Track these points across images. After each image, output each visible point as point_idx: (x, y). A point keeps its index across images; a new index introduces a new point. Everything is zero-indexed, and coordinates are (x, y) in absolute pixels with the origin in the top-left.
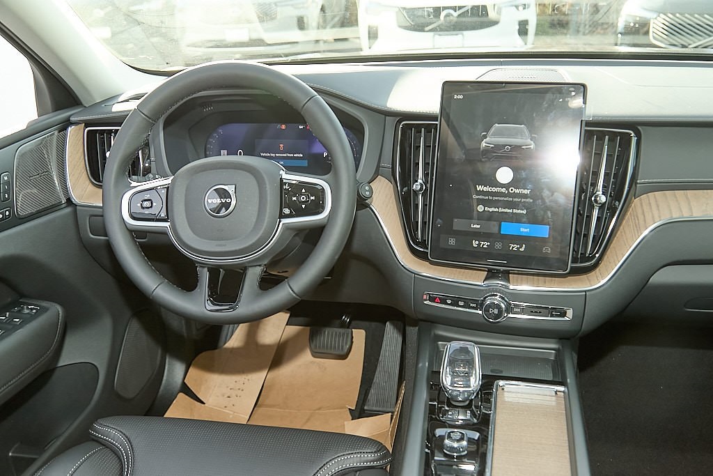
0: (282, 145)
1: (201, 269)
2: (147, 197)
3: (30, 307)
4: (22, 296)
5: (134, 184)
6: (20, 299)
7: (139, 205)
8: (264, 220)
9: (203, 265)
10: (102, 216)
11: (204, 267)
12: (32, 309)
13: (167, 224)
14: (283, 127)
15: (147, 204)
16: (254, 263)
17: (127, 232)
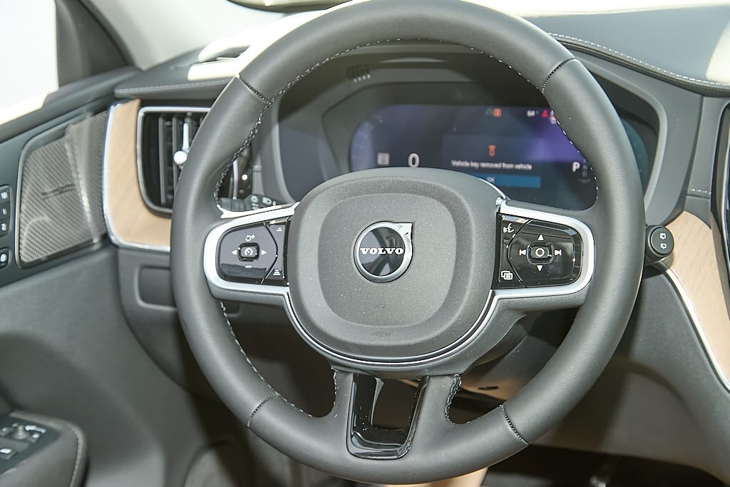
0: (492, 148)
1: (342, 375)
2: (251, 238)
3: (28, 428)
4: (15, 406)
5: (227, 214)
6: (12, 411)
7: (235, 252)
8: (464, 291)
9: (346, 369)
10: (169, 269)
11: (348, 373)
12: (32, 432)
13: (284, 290)
14: (497, 112)
15: (249, 252)
16: (441, 371)
17: (212, 301)
